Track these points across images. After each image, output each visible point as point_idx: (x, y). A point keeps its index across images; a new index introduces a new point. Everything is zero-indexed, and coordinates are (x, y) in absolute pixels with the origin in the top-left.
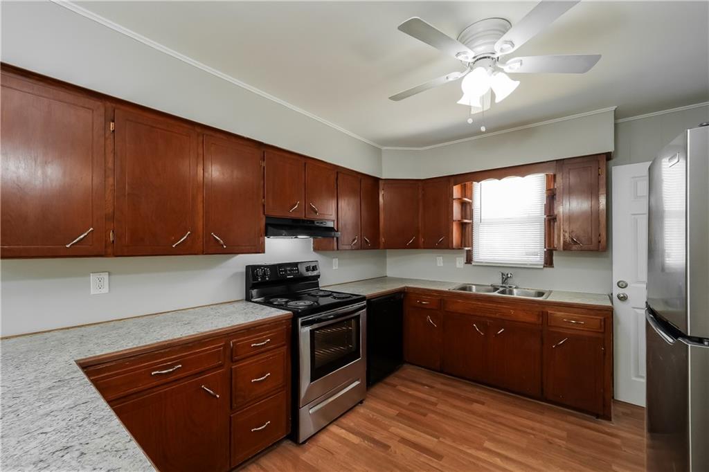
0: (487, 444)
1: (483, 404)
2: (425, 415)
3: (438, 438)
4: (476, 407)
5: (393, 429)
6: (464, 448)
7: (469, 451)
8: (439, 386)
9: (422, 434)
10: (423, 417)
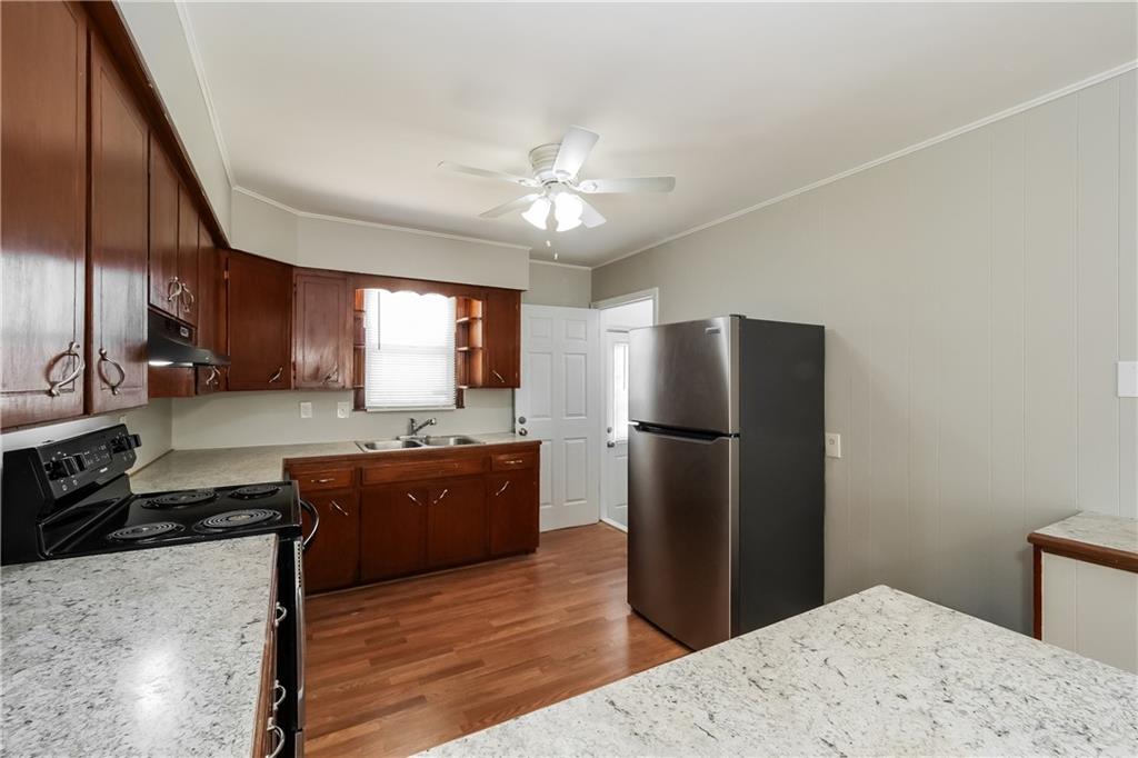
0: (495, 623)
1: (439, 593)
2: (405, 641)
3: (451, 650)
4: (437, 600)
5: (393, 680)
6: (483, 640)
7: (492, 639)
8: (366, 604)
9: (432, 659)
10: (405, 645)
